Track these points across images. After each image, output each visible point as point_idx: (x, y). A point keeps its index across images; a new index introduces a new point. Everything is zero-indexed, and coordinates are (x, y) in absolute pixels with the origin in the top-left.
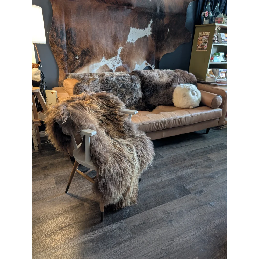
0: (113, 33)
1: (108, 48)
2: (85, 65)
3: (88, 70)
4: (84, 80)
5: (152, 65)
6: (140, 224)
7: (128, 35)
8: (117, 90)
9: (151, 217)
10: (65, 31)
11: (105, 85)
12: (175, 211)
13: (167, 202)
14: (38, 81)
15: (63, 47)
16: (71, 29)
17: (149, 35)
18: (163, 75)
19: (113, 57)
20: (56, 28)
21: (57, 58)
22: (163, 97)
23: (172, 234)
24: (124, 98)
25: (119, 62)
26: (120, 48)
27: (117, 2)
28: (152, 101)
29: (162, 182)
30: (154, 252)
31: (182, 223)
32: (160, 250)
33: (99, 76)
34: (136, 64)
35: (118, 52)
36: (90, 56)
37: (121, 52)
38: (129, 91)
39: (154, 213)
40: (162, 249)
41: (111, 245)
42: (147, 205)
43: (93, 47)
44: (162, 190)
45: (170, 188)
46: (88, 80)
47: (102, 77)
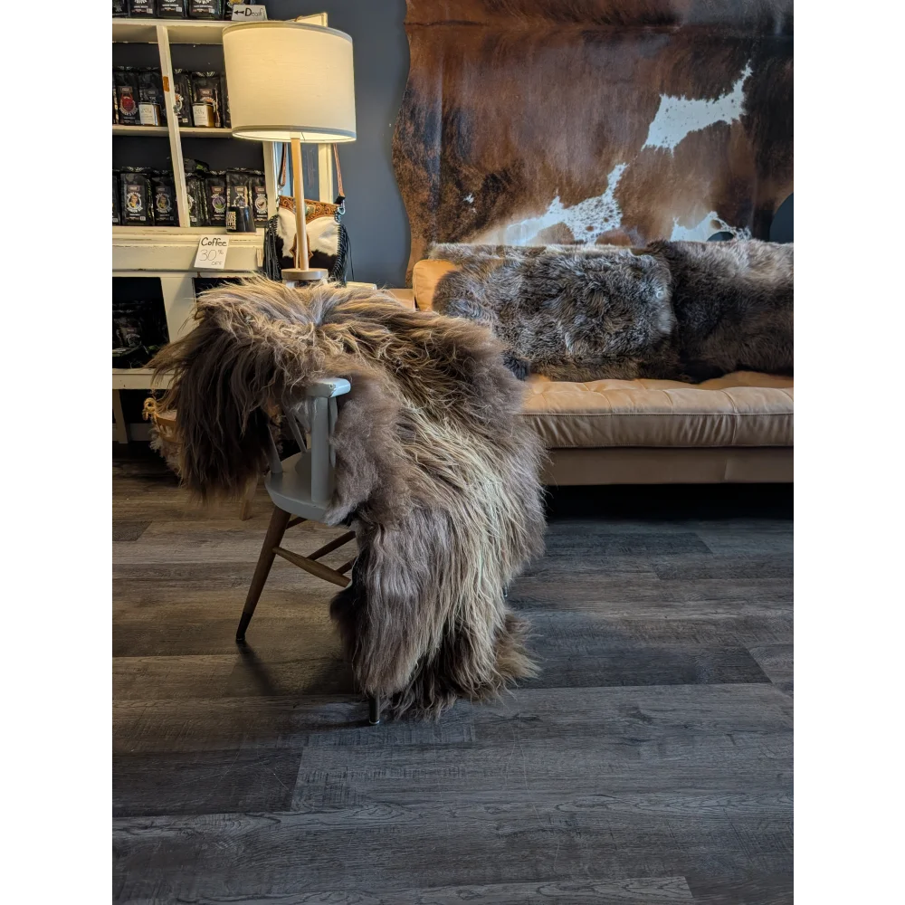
0: (596, 118)
1: (574, 168)
2: (492, 223)
3: (501, 240)
4: (473, 262)
5: (737, 230)
6: (518, 719)
7: (649, 124)
8: (576, 301)
9: (570, 710)
10: (439, 117)
11: (538, 281)
12: (670, 716)
13: (654, 684)
14: (330, 254)
15: (430, 166)
16: (459, 110)
17: (734, 120)
18: (769, 258)
19: (590, 200)
20: (414, 109)
21: (408, 202)
22: (757, 339)
23: (622, 778)
24: (598, 331)
25: (611, 216)
26: (618, 167)
27: (617, 13)
28: (712, 349)
29: (668, 621)
30: (527, 806)
31: (678, 758)
32: (550, 810)
33: (523, 254)
34: (676, 225)
35: (610, 182)
36: (512, 196)
37: (620, 182)
38: (621, 306)
39: (584, 703)
41: (398, 742)
42: (571, 673)
43: (523, 165)
44: (654, 645)
45: (689, 646)
46: (484, 263)
47: (534, 256)
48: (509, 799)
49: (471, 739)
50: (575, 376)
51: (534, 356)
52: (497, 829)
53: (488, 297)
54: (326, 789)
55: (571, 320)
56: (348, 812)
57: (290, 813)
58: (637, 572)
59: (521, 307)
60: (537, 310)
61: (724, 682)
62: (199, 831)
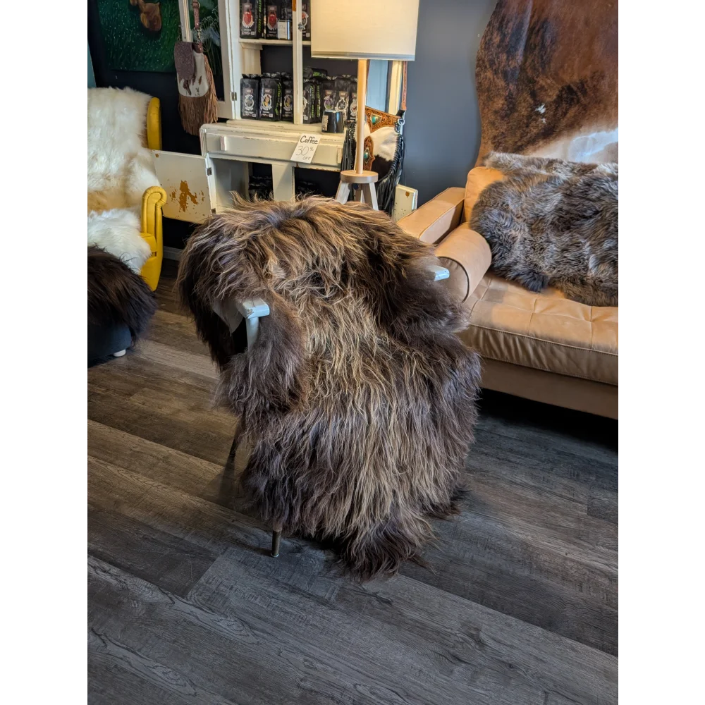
2: (559, 134)
3: (565, 152)
6: (376, 596)
8: (610, 226)
9: (421, 607)
10: (526, 27)
11: (575, 201)
12: (504, 650)
13: (509, 614)
14: (388, 159)
15: (510, 75)
16: (546, 21)
20: (503, 20)
21: (484, 109)
23: (421, 686)
29: (566, 559)
30: (334, 673)
31: (483, 692)
32: (349, 684)
33: (572, 171)
36: (585, 108)
39: (437, 606)
40: (355, 686)
41: (280, 578)
42: (444, 574)
43: (603, 77)
44: (535, 576)
45: (569, 591)
46: (529, 176)
47: (581, 175)
48: (326, 661)
49: (330, 598)
50: (589, 299)
51: (555, 271)
52: (302, 680)
53: (522, 210)
54: (214, 592)
55: (600, 244)
56: (216, 617)
57: (183, 600)
58: (570, 499)
59: (552, 223)
60: (568, 228)
61: (579, 640)
62: (129, 588)
